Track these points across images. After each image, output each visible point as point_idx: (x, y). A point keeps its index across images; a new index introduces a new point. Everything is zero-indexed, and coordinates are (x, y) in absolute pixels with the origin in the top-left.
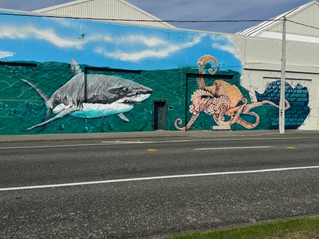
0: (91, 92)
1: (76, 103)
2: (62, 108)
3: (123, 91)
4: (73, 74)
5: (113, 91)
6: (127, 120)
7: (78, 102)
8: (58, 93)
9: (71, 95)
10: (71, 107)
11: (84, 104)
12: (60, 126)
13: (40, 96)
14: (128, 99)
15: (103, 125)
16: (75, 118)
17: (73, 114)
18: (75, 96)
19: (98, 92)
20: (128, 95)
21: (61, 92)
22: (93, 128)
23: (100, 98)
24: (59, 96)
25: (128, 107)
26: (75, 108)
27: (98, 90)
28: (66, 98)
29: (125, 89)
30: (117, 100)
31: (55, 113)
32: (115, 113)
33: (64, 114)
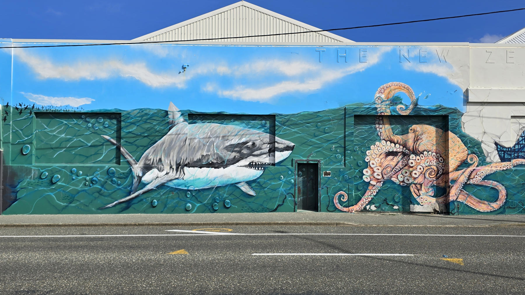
0: (198, 151)
1: (174, 167)
2: (155, 176)
3: (248, 148)
4: (171, 125)
5: (231, 148)
6: (252, 193)
7: (178, 165)
8: (150, 154)
9: (168, 155)
10: (167, 174)
11: (186, 168)
12: (152, 202)
13: (126, 158)
14: (255, 159)
15: (215, 200)
16: (173, 190)
17: (170, 184)
18: (173, 158)
19: (208, 151)
20: (256, 153)
21: (154, 151)
22: (198, 205)
23: (212, 159)
24: (151, 157)
25: (255, 173)
26: (173, 174)
27: (209, 146)
28: (160, 160)
29: (250, 144)
30: (238, 161)
31: (145, 182)
32: (233, 182)
33: (157, 185)
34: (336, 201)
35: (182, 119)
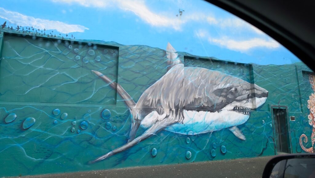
0: (191, 94)
1: (174, 110)
2: (155, 119)
3: (232, 93)
4: (169, 65)
5: (219, 92)
6: (242, 137)
7: (177, 108)
8: (149, 95)
9: (166, 96)
10: (167, 117)
11: (185, 111)
12: (151, 151)
13: (122, 98)
15: (212, 146)
17: (171, 129)
18: (172, 99)
19: (200, 94)
20: (238, 98)
21: (153, 91)
22: (198, 152)
23: (204, 103)
24: (150, 98)
25: (242, 118)
26: (173, 118)
27: (200, 90)
28: (159, 100)
29: (233, 89)
30: (225, 106)
31: (144, 127)
32: (227, 126)
33: (157, 130)
34: (301, 143)
35: (178, 61)
